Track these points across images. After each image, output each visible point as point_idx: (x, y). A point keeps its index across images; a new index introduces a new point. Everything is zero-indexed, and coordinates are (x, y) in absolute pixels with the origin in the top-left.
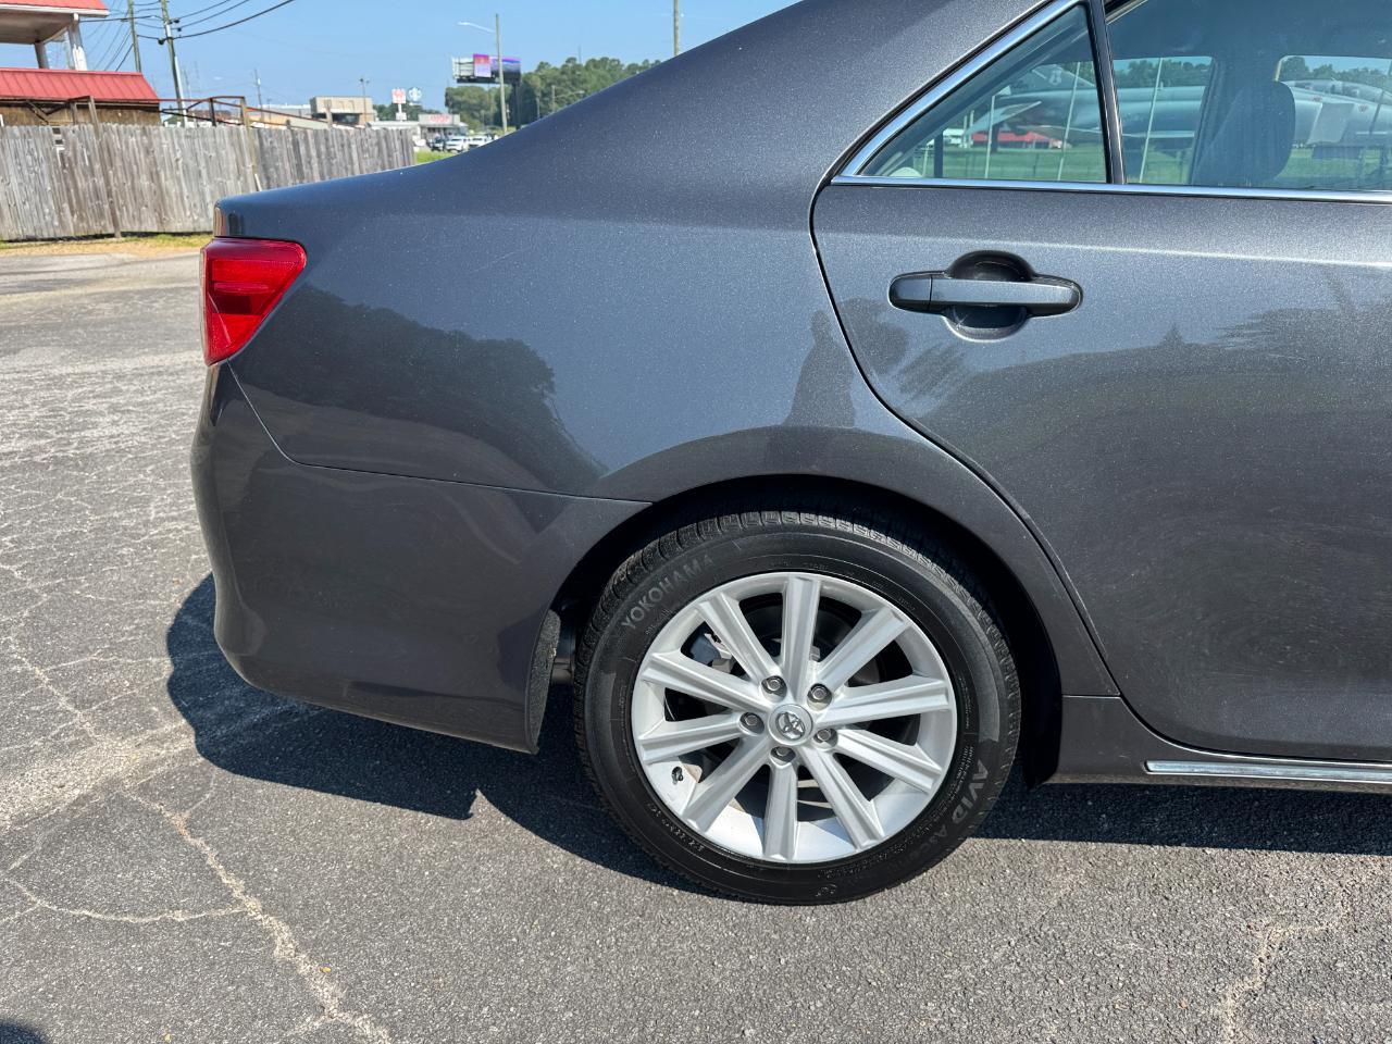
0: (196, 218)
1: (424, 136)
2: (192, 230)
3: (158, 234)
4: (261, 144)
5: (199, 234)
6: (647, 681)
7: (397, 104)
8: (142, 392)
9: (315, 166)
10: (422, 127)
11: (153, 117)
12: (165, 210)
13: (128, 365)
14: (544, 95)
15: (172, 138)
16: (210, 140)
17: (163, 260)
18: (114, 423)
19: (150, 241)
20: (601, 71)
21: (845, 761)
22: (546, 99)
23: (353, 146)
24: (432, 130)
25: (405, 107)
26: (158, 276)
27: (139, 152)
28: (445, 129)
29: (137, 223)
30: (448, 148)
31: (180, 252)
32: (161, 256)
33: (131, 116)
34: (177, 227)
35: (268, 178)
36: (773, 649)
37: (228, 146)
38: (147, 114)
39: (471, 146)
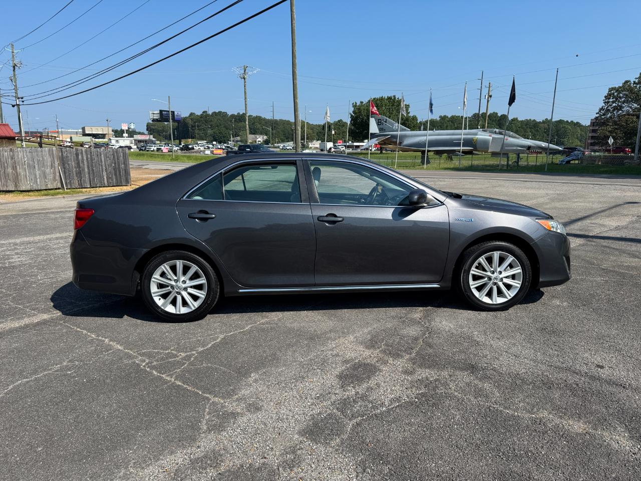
0: (32, 184)
1: (136, 144)
2: (30, 190)
3: (14, 191)
4: (62, 155)
5: (33, 191)
6: (154, 281)
7: (124, 130)
8: (26, 248)
9: (86, 163)
10: (135, 140)
11: (13, 142)
12: (18, 181)
13: (18, 241)
14: (192, 126)
15: (23, 153)
16: (40, 154)
17: (18, 202)
18: (19, 258)
19: (11, 195)
20: (218, 117)
21: (190, 294)
22: (194, 128)
23: (102, 155)
24: (140, 141)
25: (128, 131)
26: (17, 209)
27: (8, 158)
28: (146, 141)
29: (5, 187)
30: (147, 149)
31: (25, 199)
32: (17, 201)
33: (2, 141)
34: (24, 188)
35: (65, 168)
36: (176, 275)
37: (47, 155)
38: (9, 141)
39: (158, 148)
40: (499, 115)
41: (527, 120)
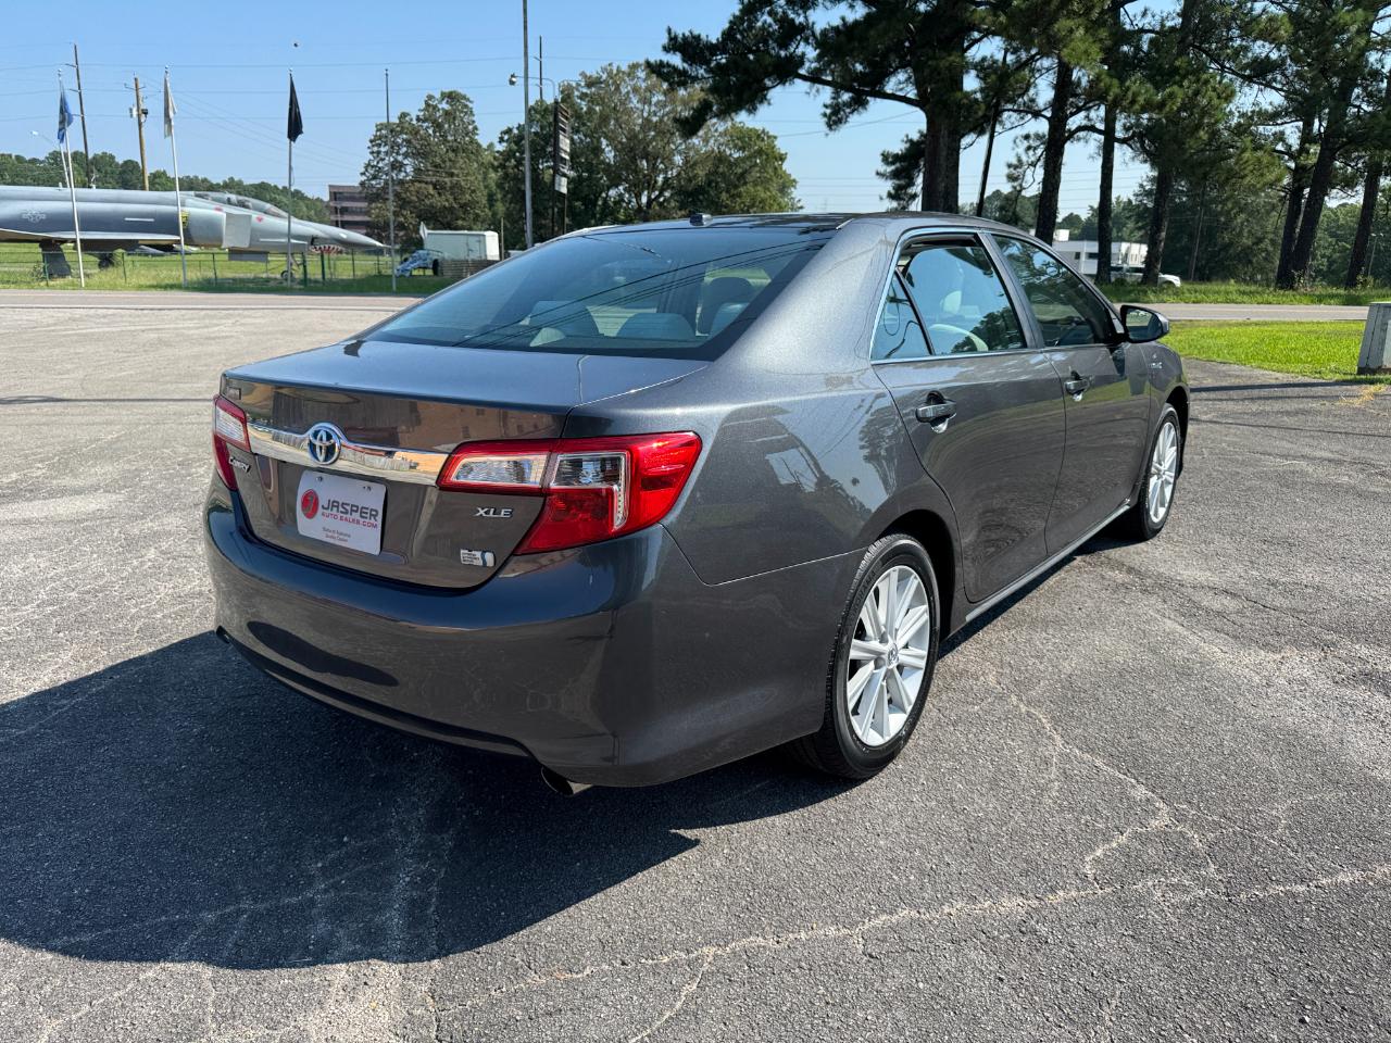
40: (120, 160)
41: (188, 177)
